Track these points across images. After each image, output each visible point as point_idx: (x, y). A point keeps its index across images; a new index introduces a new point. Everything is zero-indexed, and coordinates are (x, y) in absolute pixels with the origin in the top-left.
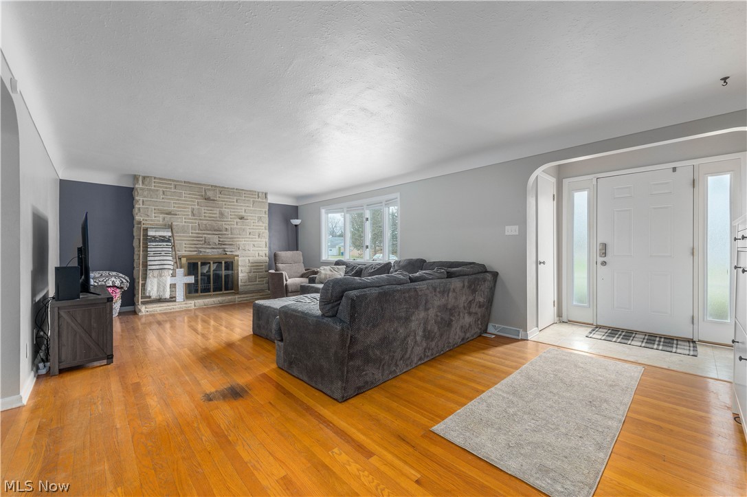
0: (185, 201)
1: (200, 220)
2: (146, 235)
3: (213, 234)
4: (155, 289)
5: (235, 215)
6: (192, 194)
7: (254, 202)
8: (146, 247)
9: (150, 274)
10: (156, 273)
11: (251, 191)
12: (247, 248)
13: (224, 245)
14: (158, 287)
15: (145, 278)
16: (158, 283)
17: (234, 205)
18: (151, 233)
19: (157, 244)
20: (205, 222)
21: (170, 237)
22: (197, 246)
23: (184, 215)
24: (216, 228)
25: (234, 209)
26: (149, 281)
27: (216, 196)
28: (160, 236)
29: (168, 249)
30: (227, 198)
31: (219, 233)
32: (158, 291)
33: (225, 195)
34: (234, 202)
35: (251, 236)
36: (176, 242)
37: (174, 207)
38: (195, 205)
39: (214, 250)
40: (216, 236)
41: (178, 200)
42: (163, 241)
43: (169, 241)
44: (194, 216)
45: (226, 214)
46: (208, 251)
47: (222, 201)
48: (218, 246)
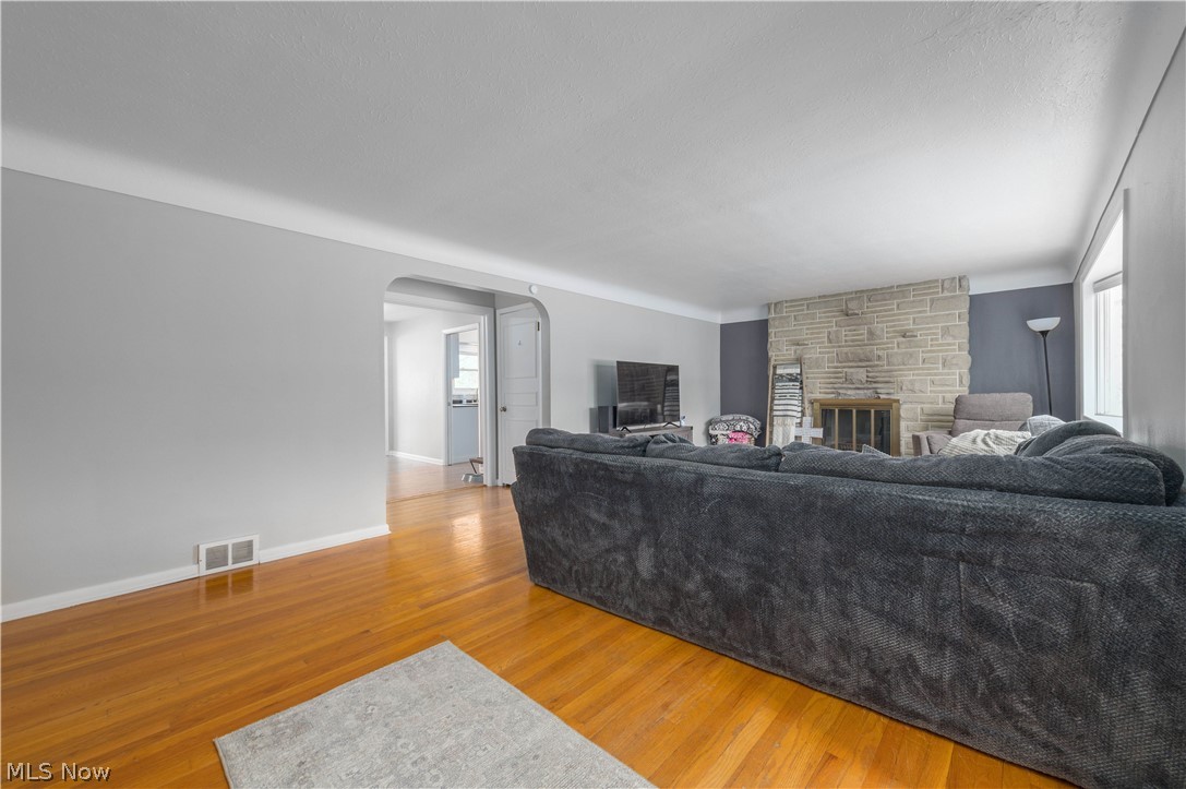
0: (820, 323)
1: (839, 347)
2: (774, 374)
3: (858, 367)
5: (895, 331)
6: (829, 312)
7: (933, 301)
8: (774, 389)
9: (776, 420)
10: (781, 419)
11: (925, 283)
12: (917, 387)
13: (875, 382)
15: (772, 425)
16: (783, 429)
17: (894, 315)
18: (779, 371)
19: (784, 384)
20: (846, 349)
21: (798, 374)
22: (836, 386)
23: (819, 343)
24: (862, 357)
25: (893, 321)
26: (775, 428)
27: (861, 308)
28: (788, 374)
29: (795, 391)
30: (881, 306)
31: (868, 363)
32: (783, 443)
33: (877, 301)
34: (893, 309)
35: (927, 366)
36: (806, 380)
37: (807, 334)
38: (832, 327)
39: (858, 392)
40: (862, 370)
42: (791, 380)
43: (795, 380)
44: (831, 342)
45: (879, 333)
46: (849, 392)
47: (872, 312)
48: (866, 385)
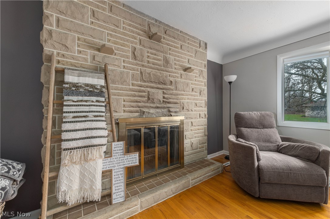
0: (124, 34)
1: (143, 66)
2: (60, 82)
3: (158, 88)
4: (76, 186)
5: (179, 65)
7: (196, 52)
8: (60, 105)
9: (66, 157)
10: (77, 154)
11: (193, 37)
12: (190, 108)
13: (169, 103)
14: (82, 182)
15: (56, 167)
16: (81, 172)
17: (179, 52)
18: (70, 78)
19: (80, 98)
20: (148, 70)
21: (102, 87)
22: (140, 104)
23: (123, 56)
24: (160, 80)
25: (178, 57)
26: (63, 172)
28: (87, 85)
29: (98, 109)
30: (172, 41)
31: (164, 86)
32: (81, 188)
33: (169, 36)
34: (177, 48)
35: (194, 93)
36: (112, 97)
37: (109, 41)
38: (136, 44)
39: (158, 110)
40: (160, 91)
41: (113, 31)
42: (91, 94)
43: (100, 94)
44: (135, 59)
45: (171, 62)
46: (151, 111)
47: (167, 44)
48: (163, 105)
